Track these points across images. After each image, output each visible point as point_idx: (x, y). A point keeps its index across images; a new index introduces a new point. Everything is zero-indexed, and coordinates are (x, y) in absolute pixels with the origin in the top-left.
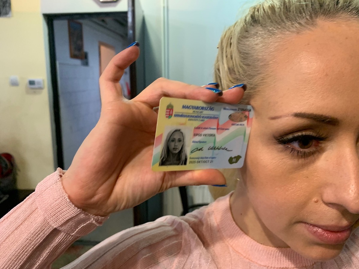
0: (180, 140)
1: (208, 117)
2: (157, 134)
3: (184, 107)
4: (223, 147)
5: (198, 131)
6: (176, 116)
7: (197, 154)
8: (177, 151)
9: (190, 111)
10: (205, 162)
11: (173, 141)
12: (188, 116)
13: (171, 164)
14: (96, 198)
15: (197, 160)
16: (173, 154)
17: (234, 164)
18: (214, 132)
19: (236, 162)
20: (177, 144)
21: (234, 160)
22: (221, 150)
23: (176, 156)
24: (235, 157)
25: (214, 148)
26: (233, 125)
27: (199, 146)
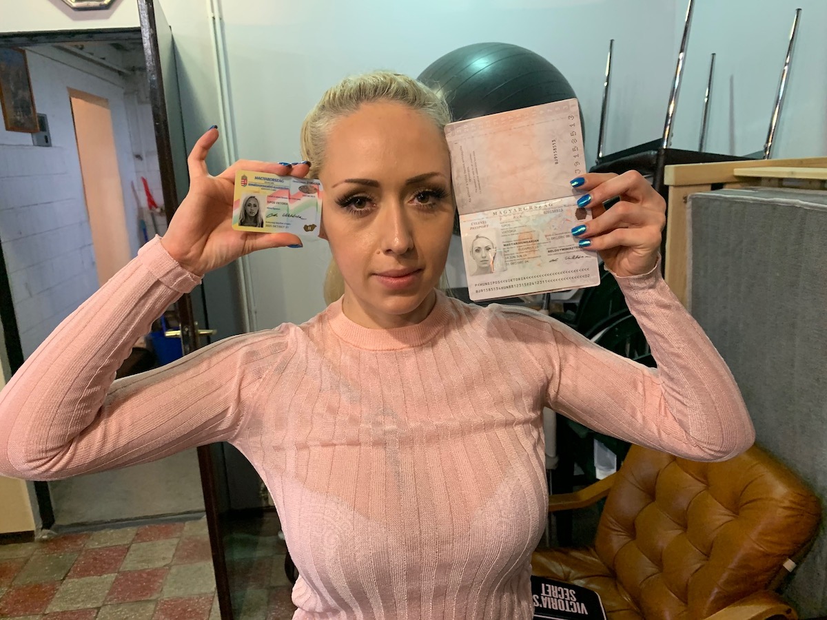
0: (255, 206)
1: (279, 188)
2: (235, 199)
3: (256, 178)
4: (297, 215)
5: (271, 199)
6: (249, 185)
7: (272, 219)
8: (254, 215)
9: (262, 182)
10: (280, 227)
11: (249, 206)
12: (261, 186)
13: (249, 226)
14: (190, 255)
15: (273, 224)
16: (250, 216)
17: (310, 232)
18: (287, 201)
19: (312, 230)
20: (253, 208)
21: (310, 228)
22: (295, 218)
23: (253, 219)
24: (310, 226)
25: (288, 215)
26: (303, 196)
27: (274, 212)
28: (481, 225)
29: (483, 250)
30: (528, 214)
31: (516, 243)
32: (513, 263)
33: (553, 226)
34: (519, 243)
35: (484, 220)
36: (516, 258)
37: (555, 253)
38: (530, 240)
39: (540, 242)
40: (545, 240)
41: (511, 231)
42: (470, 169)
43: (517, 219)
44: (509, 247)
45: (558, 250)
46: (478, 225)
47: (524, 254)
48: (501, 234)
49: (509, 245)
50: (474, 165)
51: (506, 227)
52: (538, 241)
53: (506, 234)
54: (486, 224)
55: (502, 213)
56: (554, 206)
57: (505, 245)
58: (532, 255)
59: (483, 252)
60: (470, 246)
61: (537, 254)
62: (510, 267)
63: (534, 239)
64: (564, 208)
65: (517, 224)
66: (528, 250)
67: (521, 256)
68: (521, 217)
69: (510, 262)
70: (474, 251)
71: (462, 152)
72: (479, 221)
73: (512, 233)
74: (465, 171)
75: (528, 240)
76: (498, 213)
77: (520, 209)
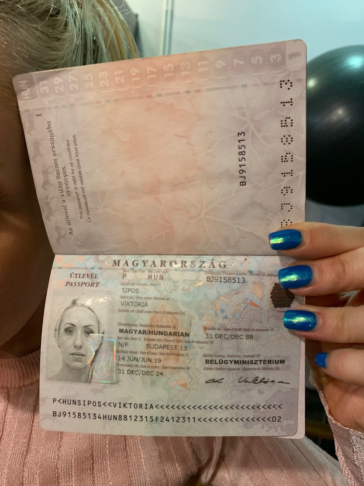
28: (86, 280)
29: (79, 332)
30: (175, 276)
31: (144, 332)
32: (132, 372)
33: (223, 311)
34: (150, 332)
35: (95, 272)
36: (140, 363)
37: (218, 366)
38: (172, 330)
39: (191, 338)
40: (202, 336)
41: (139, 304)
42: (69, 172)
43: (154, 281)
44: (129, 335)
45: (226, 362)
46: (81, 280)
47: (158, 357)
48: (118, 306)
49: (130, 332)
50: (75, 163)
51: (130, 294)
52: (187, 335)
53: (127, 308)
54: (95, 281)
55: (130, 263)
56: (229, 268)
57: (121, 331)
58: (172, 362)
59: (79, 337)
60: (58, 318)
61: (183, 361)
62: (125, 378)
63: (181, 330)
64: (248, 278)
65: (152, 292)
66: (165, 351)
67: (150, 360)
68: (162, 278)
69: (125, 369)
70: (62, 330)
71: (52, 135)
72: (84, 272)
73: (140, 308)
74: (58, 174)
75: (168, 330)
76: (122, 263)
77: (163, 263)
